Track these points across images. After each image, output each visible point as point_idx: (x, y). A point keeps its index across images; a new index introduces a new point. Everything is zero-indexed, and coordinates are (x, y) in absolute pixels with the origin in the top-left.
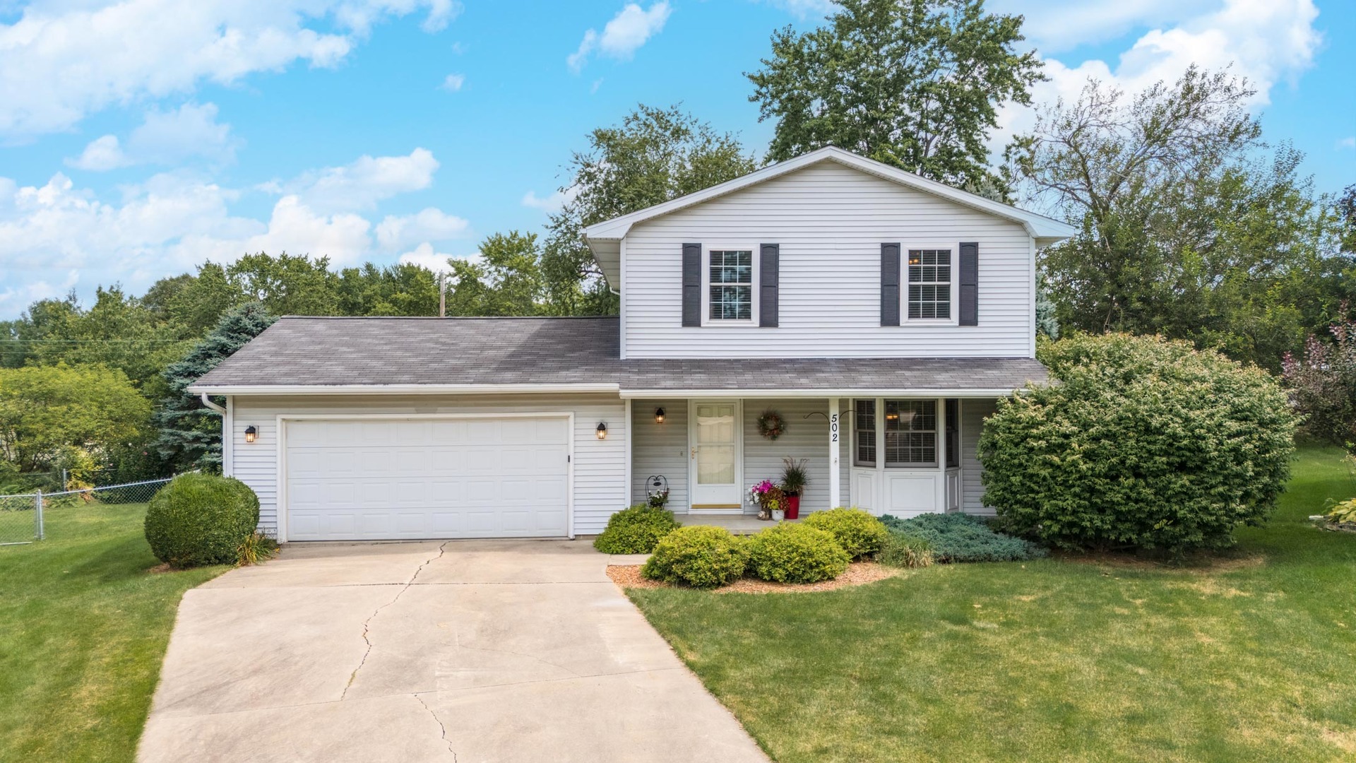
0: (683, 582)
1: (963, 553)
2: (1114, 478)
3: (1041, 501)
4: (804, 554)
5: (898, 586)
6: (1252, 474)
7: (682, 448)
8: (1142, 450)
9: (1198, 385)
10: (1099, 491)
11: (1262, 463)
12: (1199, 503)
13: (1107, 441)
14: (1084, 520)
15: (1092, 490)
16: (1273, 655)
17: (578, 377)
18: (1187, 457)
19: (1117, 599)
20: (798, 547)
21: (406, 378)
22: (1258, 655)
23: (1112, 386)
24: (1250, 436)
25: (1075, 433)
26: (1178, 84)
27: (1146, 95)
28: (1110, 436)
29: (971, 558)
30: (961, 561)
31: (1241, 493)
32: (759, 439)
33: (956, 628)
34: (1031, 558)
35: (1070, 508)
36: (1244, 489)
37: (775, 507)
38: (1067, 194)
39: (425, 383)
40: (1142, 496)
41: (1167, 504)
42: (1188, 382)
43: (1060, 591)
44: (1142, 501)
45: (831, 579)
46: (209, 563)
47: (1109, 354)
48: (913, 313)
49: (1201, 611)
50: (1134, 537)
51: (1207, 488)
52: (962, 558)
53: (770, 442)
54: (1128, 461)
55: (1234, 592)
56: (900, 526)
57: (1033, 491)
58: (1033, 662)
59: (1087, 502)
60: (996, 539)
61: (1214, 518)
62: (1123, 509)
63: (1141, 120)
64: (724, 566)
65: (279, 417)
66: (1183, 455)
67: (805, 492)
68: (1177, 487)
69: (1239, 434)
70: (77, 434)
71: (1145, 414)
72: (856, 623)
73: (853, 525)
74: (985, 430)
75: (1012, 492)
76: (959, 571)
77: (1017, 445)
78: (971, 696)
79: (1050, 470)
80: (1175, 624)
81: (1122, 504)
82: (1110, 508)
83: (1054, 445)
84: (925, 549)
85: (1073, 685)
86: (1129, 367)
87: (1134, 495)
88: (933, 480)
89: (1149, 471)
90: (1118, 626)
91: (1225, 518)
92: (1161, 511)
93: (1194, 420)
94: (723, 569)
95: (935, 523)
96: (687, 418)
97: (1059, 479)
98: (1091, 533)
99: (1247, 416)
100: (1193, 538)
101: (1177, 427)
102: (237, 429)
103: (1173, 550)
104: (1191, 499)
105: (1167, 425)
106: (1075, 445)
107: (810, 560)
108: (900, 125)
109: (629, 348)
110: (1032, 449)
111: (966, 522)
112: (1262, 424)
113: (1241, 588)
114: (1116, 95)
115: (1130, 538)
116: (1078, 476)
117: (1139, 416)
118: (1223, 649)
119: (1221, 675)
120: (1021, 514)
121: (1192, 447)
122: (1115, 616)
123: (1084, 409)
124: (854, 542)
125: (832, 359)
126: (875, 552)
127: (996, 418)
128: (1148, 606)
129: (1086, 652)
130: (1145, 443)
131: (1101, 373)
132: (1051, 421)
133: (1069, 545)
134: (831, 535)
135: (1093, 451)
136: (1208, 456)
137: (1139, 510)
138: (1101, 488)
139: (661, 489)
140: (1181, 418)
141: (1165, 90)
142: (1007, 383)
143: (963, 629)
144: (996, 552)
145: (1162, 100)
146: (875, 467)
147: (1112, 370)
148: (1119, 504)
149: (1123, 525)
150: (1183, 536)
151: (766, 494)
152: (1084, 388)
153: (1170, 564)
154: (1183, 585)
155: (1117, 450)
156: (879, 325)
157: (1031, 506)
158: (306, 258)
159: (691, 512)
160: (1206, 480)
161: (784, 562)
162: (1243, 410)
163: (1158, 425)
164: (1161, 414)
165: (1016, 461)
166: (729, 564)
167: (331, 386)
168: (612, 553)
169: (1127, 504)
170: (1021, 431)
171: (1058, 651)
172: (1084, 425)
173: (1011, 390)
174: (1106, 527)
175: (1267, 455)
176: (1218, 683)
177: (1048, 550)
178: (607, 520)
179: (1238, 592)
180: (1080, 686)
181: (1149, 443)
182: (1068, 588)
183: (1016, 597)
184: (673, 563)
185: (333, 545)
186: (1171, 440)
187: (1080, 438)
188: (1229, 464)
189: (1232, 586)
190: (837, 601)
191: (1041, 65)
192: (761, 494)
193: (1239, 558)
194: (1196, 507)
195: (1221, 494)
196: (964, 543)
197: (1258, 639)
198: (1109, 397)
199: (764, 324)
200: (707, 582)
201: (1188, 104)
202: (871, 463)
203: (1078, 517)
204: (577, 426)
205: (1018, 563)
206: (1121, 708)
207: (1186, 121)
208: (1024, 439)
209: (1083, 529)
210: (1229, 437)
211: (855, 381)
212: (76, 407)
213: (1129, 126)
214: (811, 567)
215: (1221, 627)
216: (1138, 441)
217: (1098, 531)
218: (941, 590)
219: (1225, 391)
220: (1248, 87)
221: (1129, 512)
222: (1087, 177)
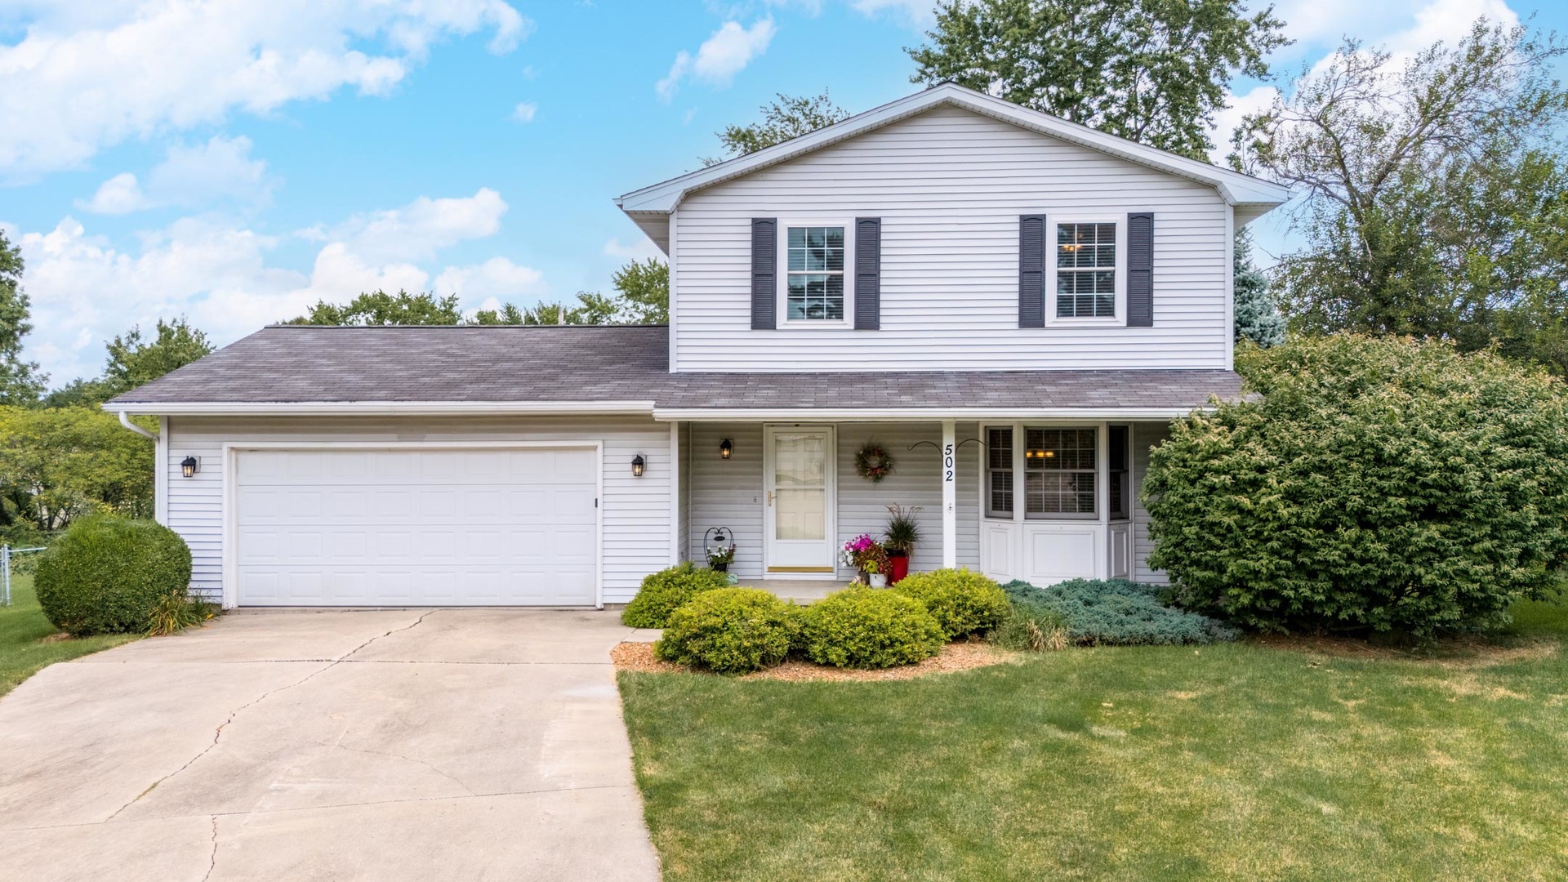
0: (701, 665)
1: (1113, 633)
2: (1330, 529)
3: (1224, 561)
4: (873, 629)
5: (1004, 675)
6: (1536, 523)
7: (756, 493)
8: (1370, 488)
9: (1455, 396)
10: (1307, 545)
11: (1551, 508)
12: (1455, 563)
13: (1319, 476)
14: (1285, 588)
15: (1299, 546)
16: (1546, 787)
17: (605, 393)
18: (1436, 497)
19: (1321, 700)
20: (866, 618)
21: (382, 394)
22: (1523, 786)
23: (1330, 399)
24: (1534, 470)
25: (1273, 465)
26: (1461, 44)
27: (1421, 60)
28: (1324, 468)
29: (1124, 640)
30: (1110, 644)
31: (1518, 550)
32: (859, 481)
33: (1062, 735)
34: (1212, 640)
35: (1264, 570)
36: (1524, 545)
37: (871, 570)
38: (1319, 190)
39: (402, 400)
40: (1371, 553)
41: (1406, 566)
42: (1442, 393)
43: (1238, 687)
44: (1370, 561)
45: (911, 663)
46: (111, 631)
47: (1331, 359)
48: (1064, 309)
49: (1444, 718)
50: (1360, 612)
51: (1466, 544)
52: (1110, 639)
53: (871, 484)
54: (1349, 504)
55: (1502, 692)
56: (1031, 595)
57: (1212, 546)
58: (1160, 789)
59: (1289, 563)
60: (1165, 614)
61: (1477, 586)
62: (1343, 572)
63: (1415, 90)
64: (758, 642)
65: (226, 446)
66: (1431, 495)
67: (916, 552)
68: (1421, 540)
69: (1515, 465)
70: (102, 486)
71: (1375, 436)
72: (919, 726)
73: (958, 591)
74: (1152, 464)
75: (1187, 550)
76: (1102, 657)
77: (1193, 483)
78: (1042, 841)
79: (1237, 517)
80: (1400, 736)
81: (1341, 566)
82: (1325, 571)
83: (1244, 482)
84: (1057, 627)
85: (1209, 827)
86: (1356, 374)
87: (1358, 553)
88: (1092, 536)
89: (1380, 518)
90: (1310, 736)
91: (1495, 587)
92: (1399, 575)
93: (1448, 444)
94: (757, 647)
95: (1080, 592)
96: (762, 452)
97: (1250, 530)
98: (1296, 606)
99: (1530, 441)
100: (1446, 615)
101: (1420, 454)
102: (173, 461)
103: (1418, 633)
104: (1443, 558)
105: (1406, 451)
106: (1273, 481)
107: (882, 636)
108: (1104, 106)
109: (681, 358)
110: (1212, 489)
111: (1126, 591)
112: (1550, 452)
113: (1514, 687)
114: (1382, 59)
115: (1355, 614)
116: (1276, 524)
117: (1366, 439)
118: (1467, 777)
119: (1456, 818)
120: (1198, 579)
121: (1445, 483)
122: (1309, 723)
123: (1290, 432)
124: (957, 614)
125: (952, 373)
126: (987, 629)
127: (1165, 448)
128: (1361, 710)
129: (1249, 776)
130: (1375, 478)
131: (1316, 381)
132: (1242, 449)
133: (1266, 623)
134: (919, 604)
135: (1299, 490)
136: (1467, 496)
137: (1367, 573)
138: (1310, 542)
139: (725, 546)
140: (1428, 441)
141: (1445, 52)
142: (1186, 400)
143: (1073, 737)
144: (1161, 632)
145: (1443, 64)
146: (1012, 518)
147: (1333, 379)
148: (1336, 565)
149: (1343, 595)
150: (1431, 613)
151: (862, 551)
152: (1291, 404)
153: (1415, 653)
154: (1428, 682)
155: (1332, 488)
156: (1016, 326)
157: (1212, 569)
158: (430, 296)
159: (768, 576)
160: (1465, 531)
161: (846, 639)
162: (1524, 433)
163: (1394, 452)
164: (1399, 437)
165: (1192, 505)
166: (765, 641)
167: (284, 404)
168: (638, 627)
169: (1348, 566)
170: (1198, 464)
171: (1205, 773)
172: (1288, 454)
173: (1191, 410)
174: (1317, 598)
175: (1559, 497)
176: (1447, 831)
177: (1239, 631)
178: (639, 584)
179: (1509, 693)
180: (1221, 831)
181: (1381, 478)
182: (1252, 683)
183: (1169, 694)
184: (689, 638)
185: (294, 612)
186: (1413, 474)
187: (1280, 472)
188: (1500, 508)
189: (1500, 684)
190: (906, 694)
191: (1282, 25)
192: (856, 553)
193: (1520, 646)
194: (1450, 570)
195: (1487, 552)
196: (1117, 619)
197: (1523, 762)
198: (1324, 414)
199: (860, 325)
200: (732, 666)
201: (1477, 69)
202: (1007, 513)
203: (1277, 584)
204: (608, 460)
205: (1192, 647)
206: (1277, 869)
207: (1474, 90)
208: (1201, 476)
209: (1286, 601)
210: (1501, 468)
211: (974, 398)
212: (104, 453)
213: (1398, 97)
214: (883, 646)
215: (1469, 744)
216: (1364, 475)
217: (1308, 603)
218: (1064, 681)
219: (1496, 406)
220: (1557, 44)
221: (1352, 576)
222: (1343, 167)
